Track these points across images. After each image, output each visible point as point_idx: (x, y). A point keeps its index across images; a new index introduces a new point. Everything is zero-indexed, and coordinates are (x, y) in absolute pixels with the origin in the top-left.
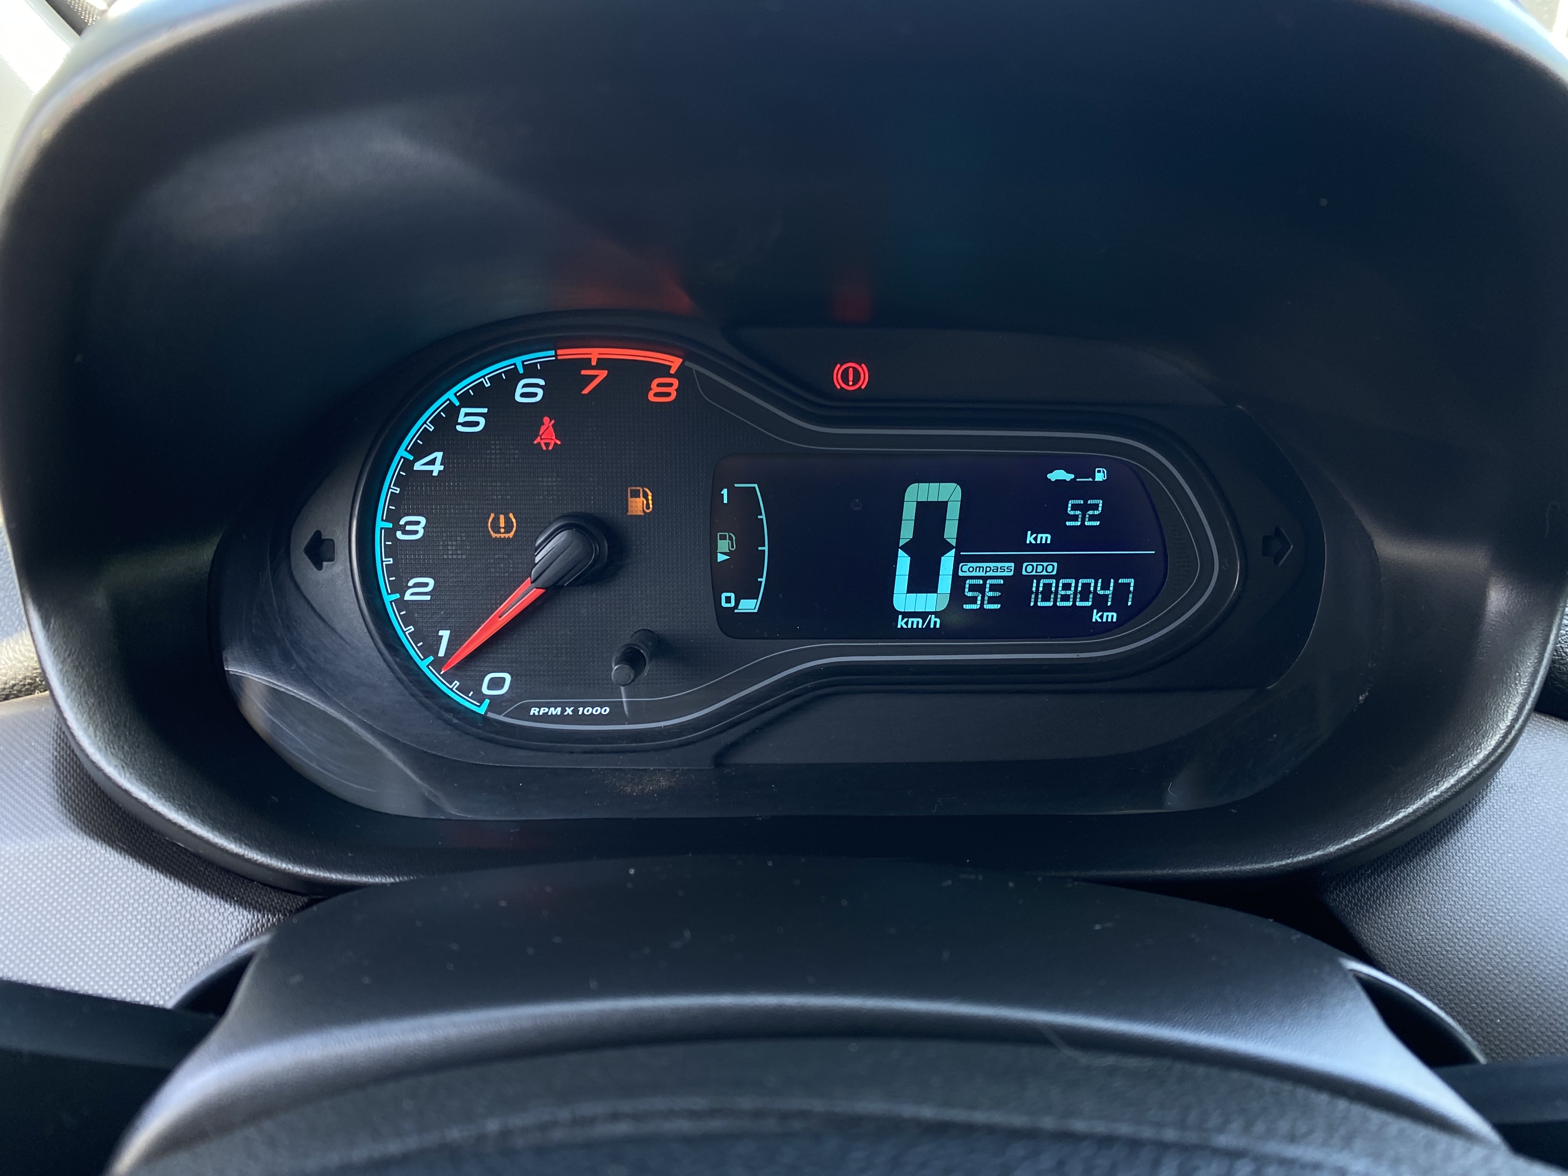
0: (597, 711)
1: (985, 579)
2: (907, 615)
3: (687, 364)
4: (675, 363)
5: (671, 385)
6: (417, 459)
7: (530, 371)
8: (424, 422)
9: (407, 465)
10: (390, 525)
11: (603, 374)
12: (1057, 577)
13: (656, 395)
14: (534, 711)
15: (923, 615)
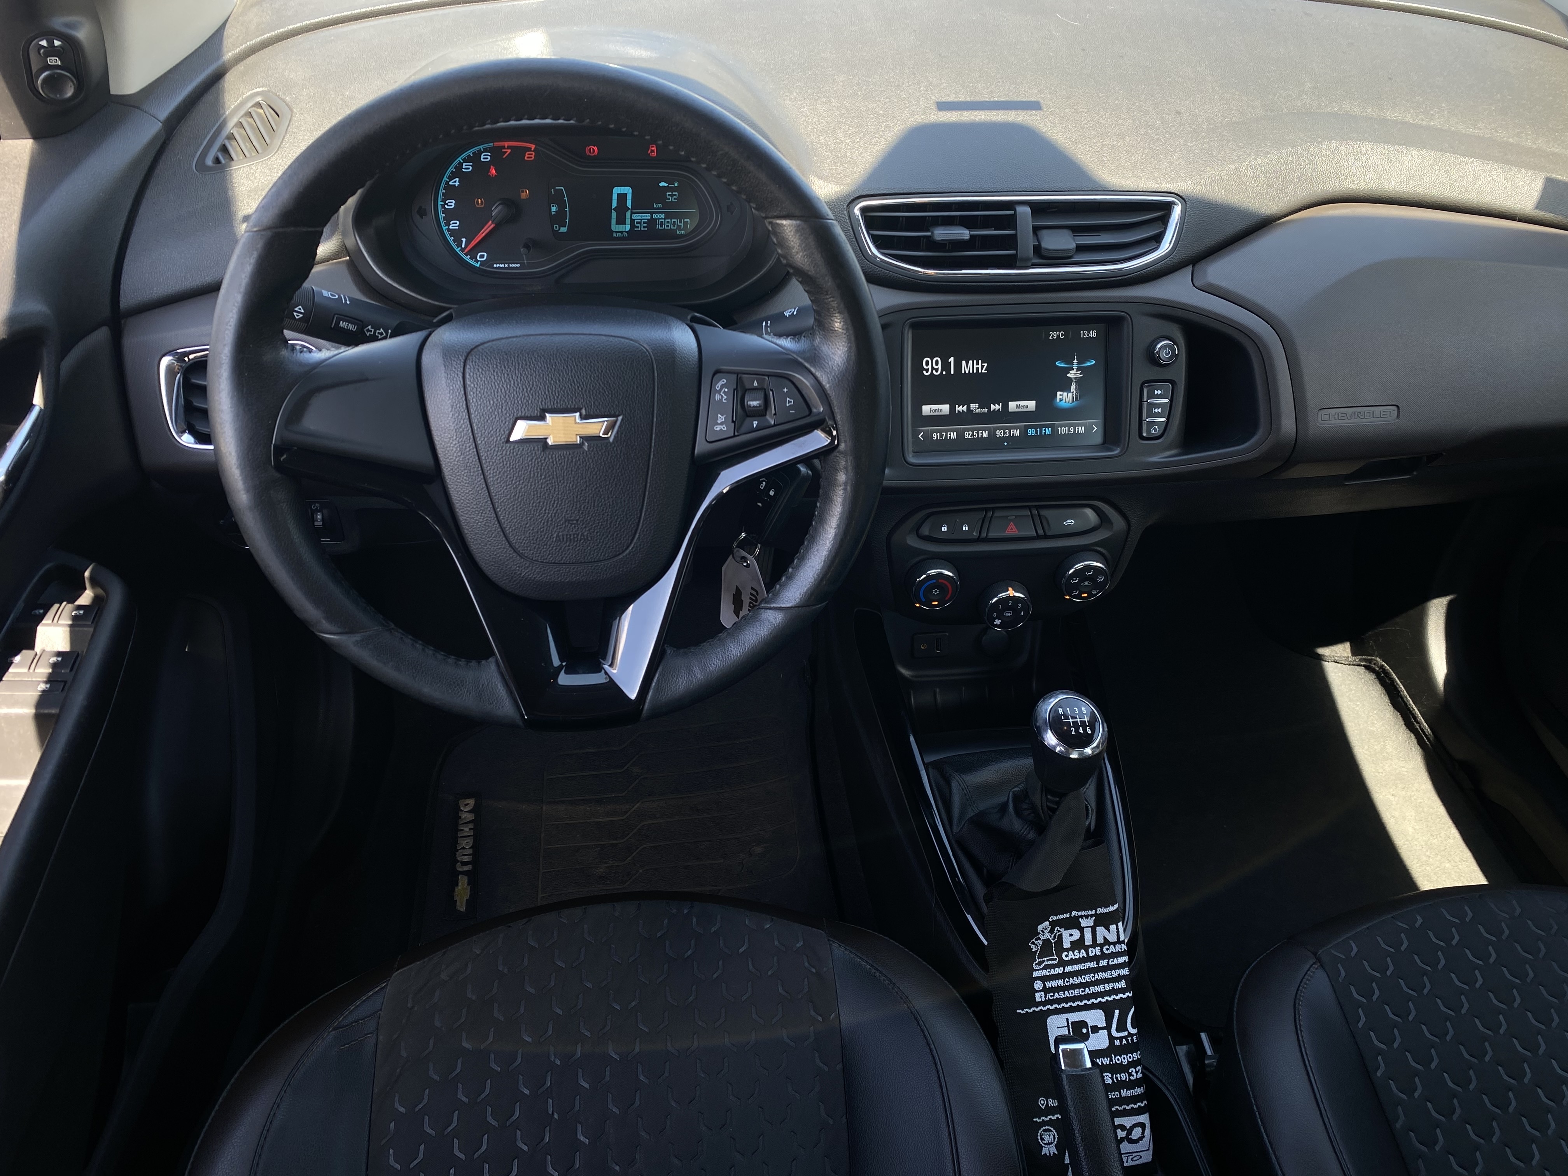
0: (516, 265)
1: (641, 220)
2: (616, 232)
3: (537, 147)
4: (533, 147)
5: (532, 154)
6: (450, 181)
7: (486, 150)
8: (452, 168)
9: (447, 183)
10: (443, 203)
11: (509, 151)
12: (665, 219)
13: (528, 158)
14: (495, 266)
15: (622, 232)
